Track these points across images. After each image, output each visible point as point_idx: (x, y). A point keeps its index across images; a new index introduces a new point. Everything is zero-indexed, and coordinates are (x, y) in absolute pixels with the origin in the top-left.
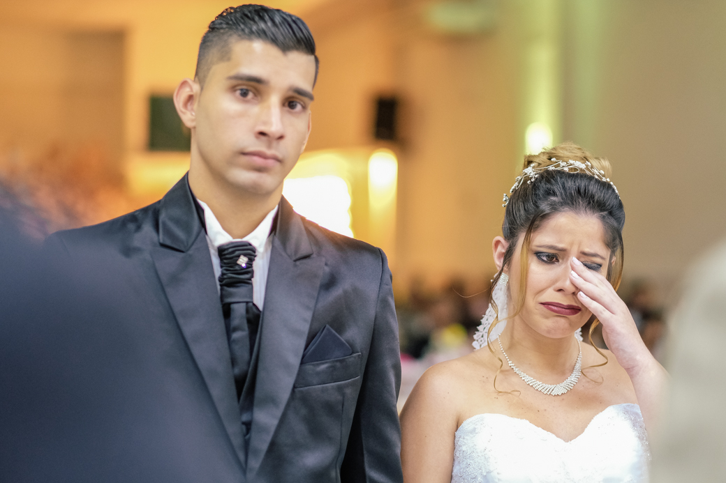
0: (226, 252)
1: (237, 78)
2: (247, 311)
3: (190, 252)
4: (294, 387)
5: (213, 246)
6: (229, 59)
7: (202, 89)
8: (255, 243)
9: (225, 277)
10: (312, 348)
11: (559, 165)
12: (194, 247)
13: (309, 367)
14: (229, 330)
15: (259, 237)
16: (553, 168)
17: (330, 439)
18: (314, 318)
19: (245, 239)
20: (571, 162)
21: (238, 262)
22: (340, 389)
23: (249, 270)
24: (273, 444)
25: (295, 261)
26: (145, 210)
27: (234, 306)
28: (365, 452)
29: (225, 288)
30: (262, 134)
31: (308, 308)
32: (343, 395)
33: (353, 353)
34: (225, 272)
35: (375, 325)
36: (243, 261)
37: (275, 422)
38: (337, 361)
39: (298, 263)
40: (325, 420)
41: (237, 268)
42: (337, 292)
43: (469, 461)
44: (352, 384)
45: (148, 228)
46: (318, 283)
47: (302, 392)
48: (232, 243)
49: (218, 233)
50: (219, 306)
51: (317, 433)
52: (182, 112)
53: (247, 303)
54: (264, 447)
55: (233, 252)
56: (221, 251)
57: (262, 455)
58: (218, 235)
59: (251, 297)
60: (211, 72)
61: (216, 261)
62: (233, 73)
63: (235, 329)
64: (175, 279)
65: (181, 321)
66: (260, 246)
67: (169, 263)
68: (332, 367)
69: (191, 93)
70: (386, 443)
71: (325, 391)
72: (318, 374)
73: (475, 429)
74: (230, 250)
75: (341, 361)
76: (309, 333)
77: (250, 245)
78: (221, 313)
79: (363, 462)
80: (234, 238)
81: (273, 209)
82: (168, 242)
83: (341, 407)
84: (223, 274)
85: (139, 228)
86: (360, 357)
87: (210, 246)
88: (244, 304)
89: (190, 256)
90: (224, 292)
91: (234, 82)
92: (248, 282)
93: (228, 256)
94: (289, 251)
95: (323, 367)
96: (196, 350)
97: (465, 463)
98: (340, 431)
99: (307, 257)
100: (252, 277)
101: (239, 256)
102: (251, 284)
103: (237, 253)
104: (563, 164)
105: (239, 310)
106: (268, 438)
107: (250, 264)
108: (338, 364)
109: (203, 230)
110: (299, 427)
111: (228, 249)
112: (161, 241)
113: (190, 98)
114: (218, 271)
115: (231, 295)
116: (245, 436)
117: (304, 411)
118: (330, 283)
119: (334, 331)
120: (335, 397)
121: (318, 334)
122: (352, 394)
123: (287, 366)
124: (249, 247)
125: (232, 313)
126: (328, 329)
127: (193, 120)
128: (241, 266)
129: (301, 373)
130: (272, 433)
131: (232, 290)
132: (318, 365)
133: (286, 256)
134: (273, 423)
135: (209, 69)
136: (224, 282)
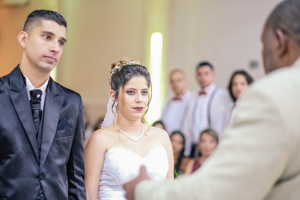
0: (33, 93)
1: (45, 32)
2: (39, 112)
3: (21, 92)
4: (54, 138)
5: (28, 90)
6: (41, 26)
7: (29, 35)
8: (42, 90)
9: (33, 101)
10: (60, 125)
11: (126, 64)
12: (22, 91)
13: (59, 131)
14: (34, 118)
15: (43, 88)
16: (125, 65)
17: (65, 155)
18: (60, 116)
19: (39, 88)
20: (130, 62)
22: (68, 139)
23: (40, 99)
24: (48, 156)
25: (54, 96)
26: (4, 77)
27: (35, 111)
28: (74, 160)
29: (32, 104)
30: (53, 51)
31: (59, 112)
32: (69, 141)
33: (72, 127)
34: (33, 99)
35: (78, 118)
36: (38, 96)
37: (49, 149)
39: (55, 97)
40: (64, 149)
41: (36, 98)
42: (67, 107)
43: (111, 163)
44: (72, 138)
45: (6, 84)
46: (61, 104)
47: (56, 139)
48: (35, 90)
49: (31, 86)
50: (31, 110)
51: (61, 153)
52: (21, 42)
53: (39, 110)
54: (45, 157)
55: (36, 93)
56: (31, 92)
57: (45, 160)
58: (30, 86)
59: (40, 108)
60: (33, 30)
61: (29, 95)
62: (44, 30)
63: (36, 118)
64: (17, 101)
65: (19, 115)
66: (44, 91)
67: (14, 96)
68: (65, 131)
69: (25, 37)
70: (80, 157)
71: (64, 139)
72: (61, 134)
73: (113, 153)
74: (35, 92)
75: (68, 130)
76: (59, 120)
77: (41, 90)
78: (31, 113)
79: (73, 163)
80: (36, 88)
81: (48, 79)
82: (14, 89)
83: (68, 145)
84: (31, 100)
85: (3, 84)
86: (74, 129)
87: (27, 90)
88: (38, 110)
89: (21, 94)
90: (32, 106)
91: (43, 34)
92: (39, 103)
93: (34, 94)
94: (52, 93)
95: (63, 131)
96: (25, 125)
97: (109, 163)
98: (67, 153)
99: (57, 95)
100: (41, 101)
101: (37, 94)
102: (40, 103)
103: (37, 93)
104: (128, 63)
105: (37, 112)
106: (47, 154)
107: (40, 97)
108: (67, 131)
109: (25, 86)
110: (56, 150)
111: (34, 92)
112: (11, 88)
113: (24, 38)
114: (30, 99)
115: (34, 107)
116: (39, 153)
117: (57, 146)
118: (64, 104)
119: (66, 120)
120: (67, 141)
121: (62, 121)
122: (71, 140)
123: (52, 131)
124: (41, 91)
125: (34, 113)
126: (65, 119)
127: (25, 45)
129: (56, 134)
130: (48, 153)
131: (34, 105)
132: (61, 131)
133: (51, 95)
134: (48, 149)
135: (32, 29)
136: (32, 103)
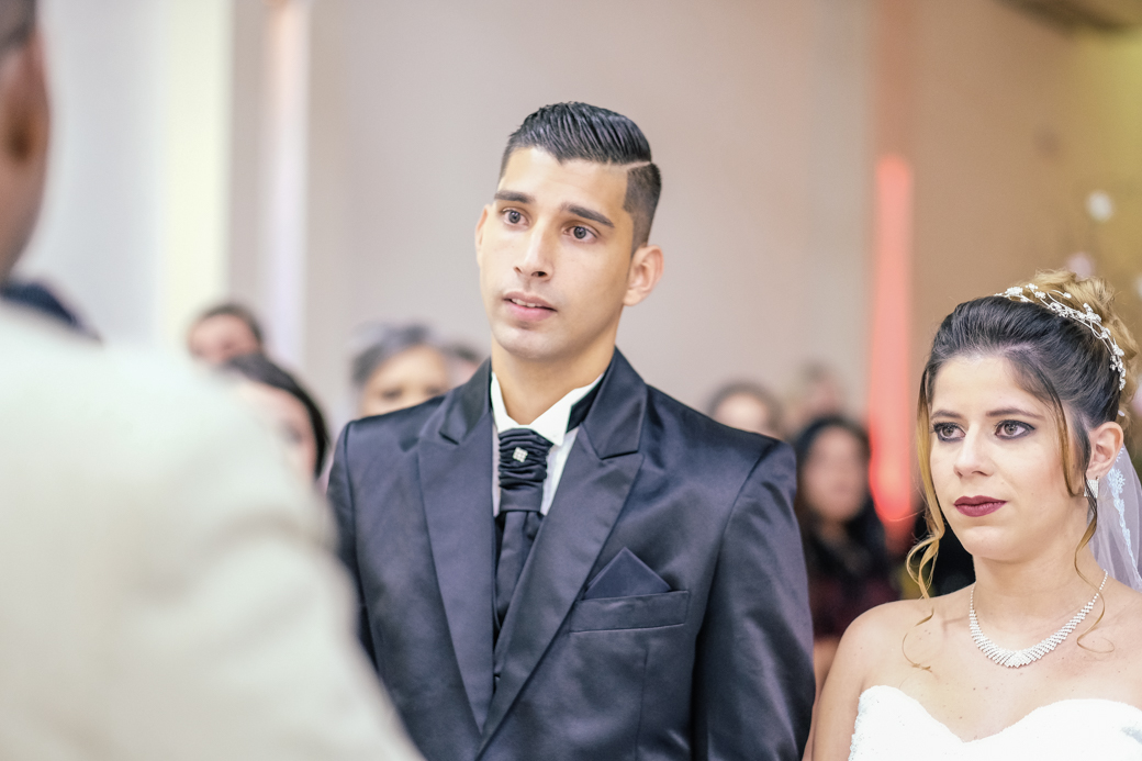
2: (528, 521)
3: (465, 444)
8: (545, 431)
10: (598, 578)
12: (470, 438)
13: (593, 604)
19: (530, 426)
21: (515, 457)
22: (641, 638)
25: (603, 458)
27: (509, 515)
29: (506, 490)
31: (605, 525)
32: (646, 647)
33: (674, 590)
36: (521, 455)
38: (638, 599)
39: (605, 462)
41: (514, 464)
42: (663, 504)
44: (667, 634)
46: (627, 490)
47: (578, 637)
48: (511, 430)
61: (497, 454)
62: (499, 190)
68: (629, 606)
71: (615, 640)
72: (606, 614)
75: (645, 600)
76: (599, 557)
77: (534, 433)
80: (517, 425)
83: (642, 664)
86: (686, 596)
88: (526, 513)
89: (464, 448)
91: (501, 203)
92: (534, 485)
94: (596, 446)
95: (615, 605)
99: (626, 453)
101: (514, 449)
103: (512, 444)
105: (512, 521)
108: (639, 604)
110: (567, 686)
112: (442, 430)
119: (636, 558)
120: (632, 649)
123: (555, 601)
125: (506, 525)
126: (625, 554)
128: (519, 461)
131: (512, 493)
132: (606, 602)
133: (592, 451)
136: (504, 483)
